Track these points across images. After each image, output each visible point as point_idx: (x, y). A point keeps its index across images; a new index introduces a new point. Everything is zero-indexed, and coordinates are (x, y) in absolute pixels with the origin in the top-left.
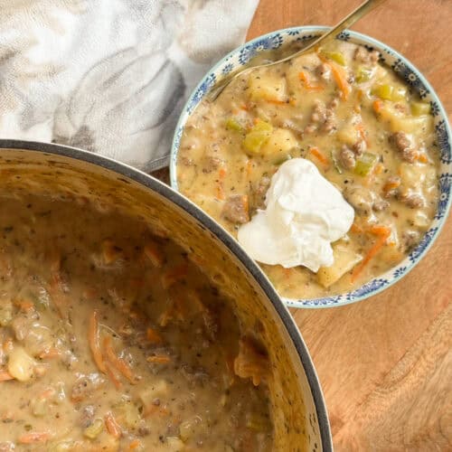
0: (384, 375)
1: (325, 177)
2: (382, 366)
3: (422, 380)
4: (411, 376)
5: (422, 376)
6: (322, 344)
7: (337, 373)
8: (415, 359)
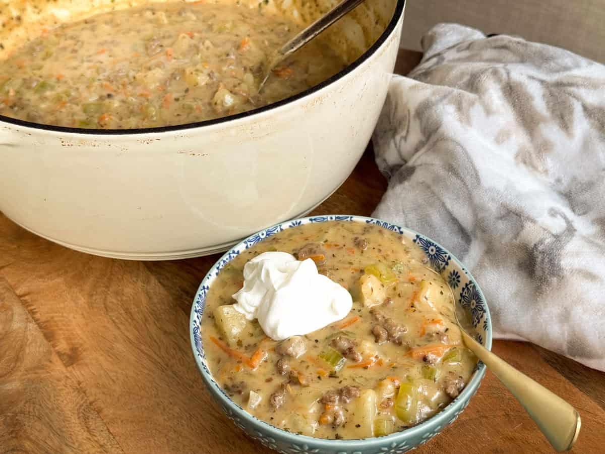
0: (99, 412)
1: (326, 327)
2: (109, 412)
3: (77, 444)
4: (86, 434)
5: (80, 445)
6: (155, 363)
7: (120, 371)
8: (102, 443)
